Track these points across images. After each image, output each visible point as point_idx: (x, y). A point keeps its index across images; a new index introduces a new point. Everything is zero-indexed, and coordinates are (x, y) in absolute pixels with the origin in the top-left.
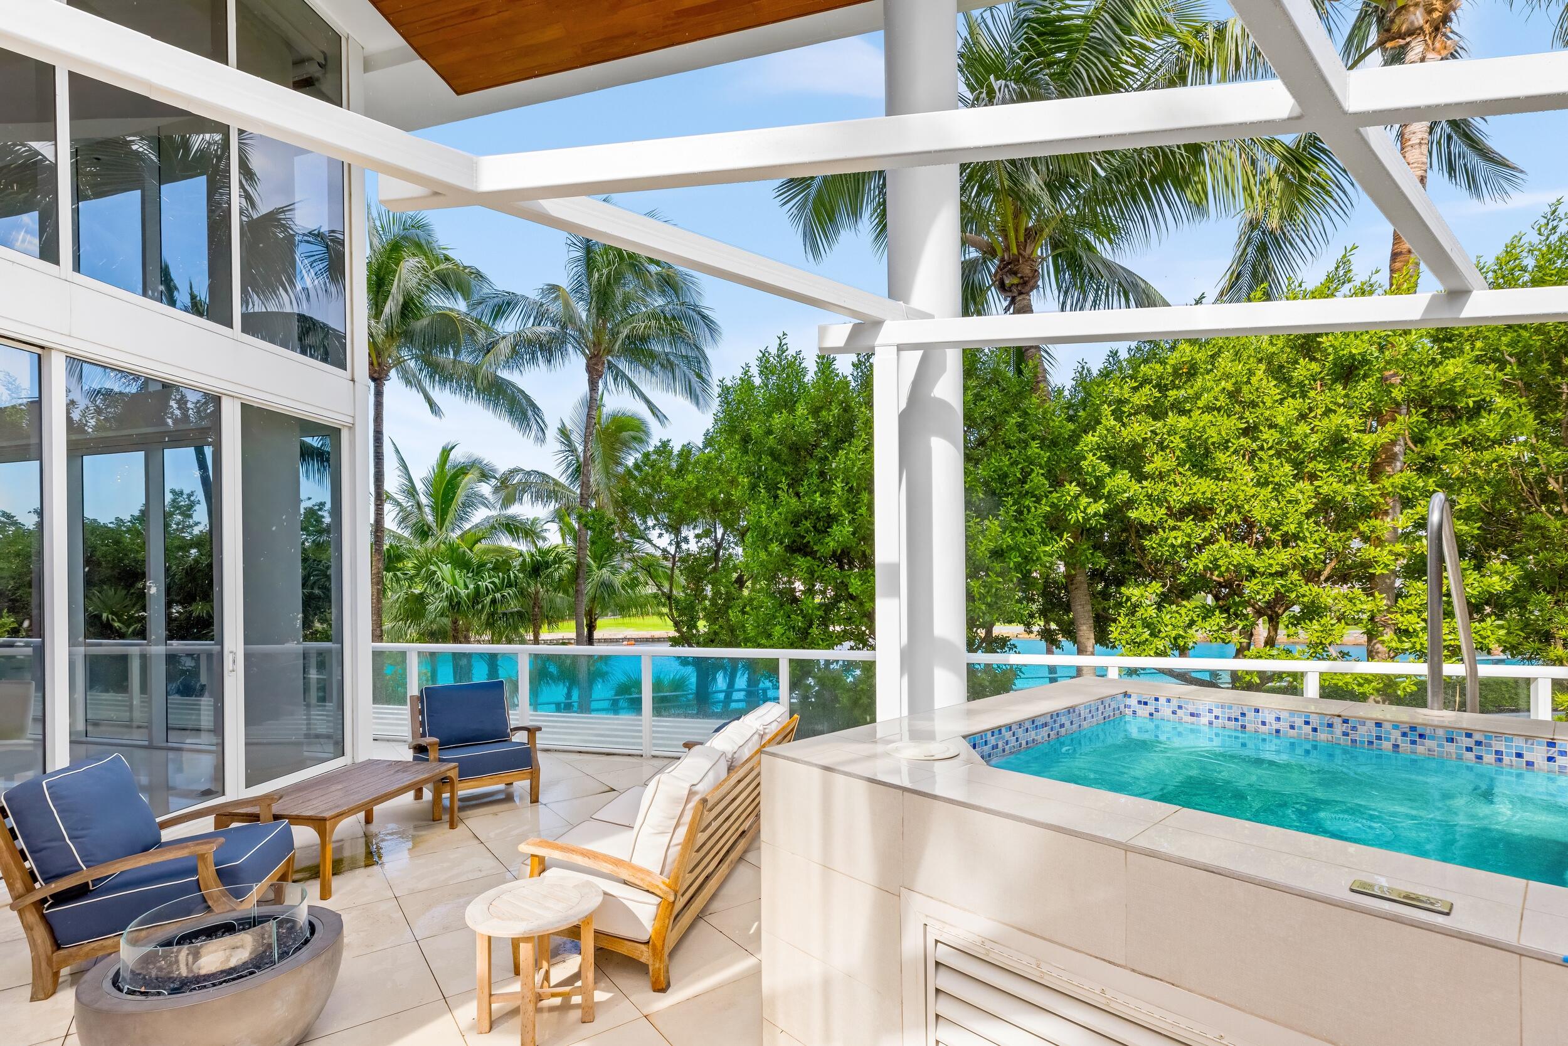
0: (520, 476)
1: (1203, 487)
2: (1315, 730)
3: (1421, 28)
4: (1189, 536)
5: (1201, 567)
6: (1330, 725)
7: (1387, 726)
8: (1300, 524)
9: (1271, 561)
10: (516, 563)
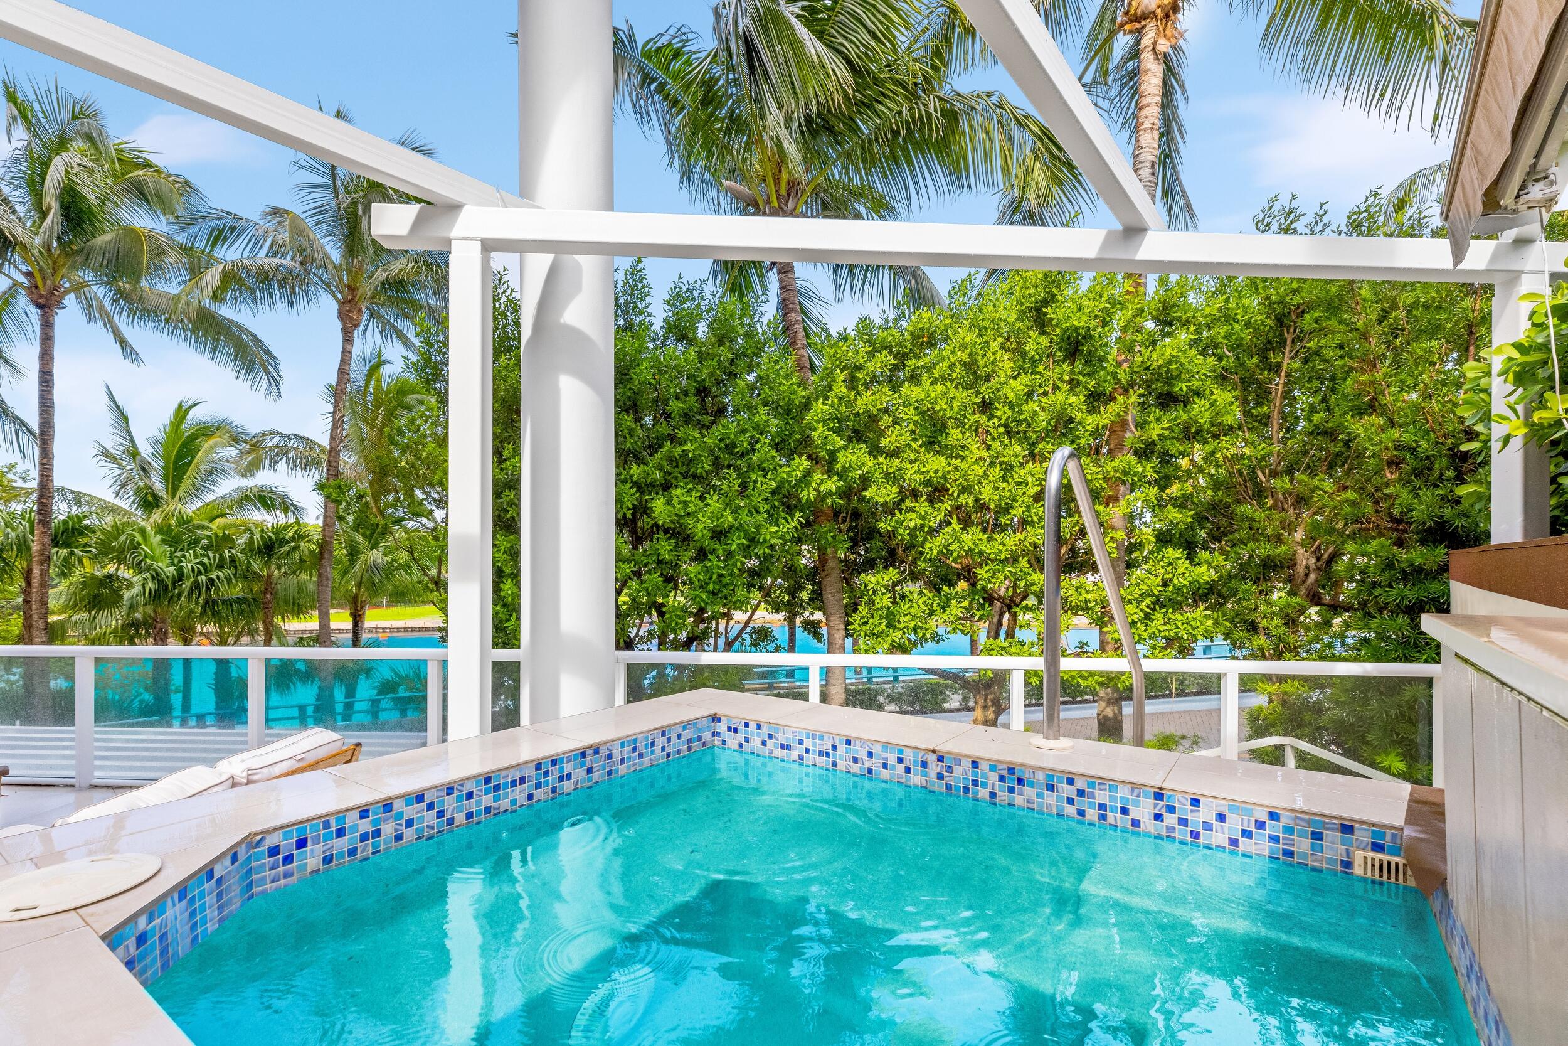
0: (276, 440)
1: (937, 464)
2: (908, 770)
3: (1154, 13)
4: (923, 518)
5: (935, 552)
6: (924, 764)
7: (984, 766)
8: (1028, 508)
9: (1001, 547)
10: (241, 541)
